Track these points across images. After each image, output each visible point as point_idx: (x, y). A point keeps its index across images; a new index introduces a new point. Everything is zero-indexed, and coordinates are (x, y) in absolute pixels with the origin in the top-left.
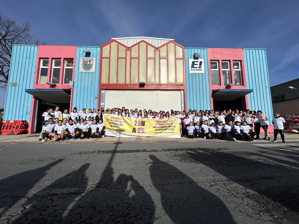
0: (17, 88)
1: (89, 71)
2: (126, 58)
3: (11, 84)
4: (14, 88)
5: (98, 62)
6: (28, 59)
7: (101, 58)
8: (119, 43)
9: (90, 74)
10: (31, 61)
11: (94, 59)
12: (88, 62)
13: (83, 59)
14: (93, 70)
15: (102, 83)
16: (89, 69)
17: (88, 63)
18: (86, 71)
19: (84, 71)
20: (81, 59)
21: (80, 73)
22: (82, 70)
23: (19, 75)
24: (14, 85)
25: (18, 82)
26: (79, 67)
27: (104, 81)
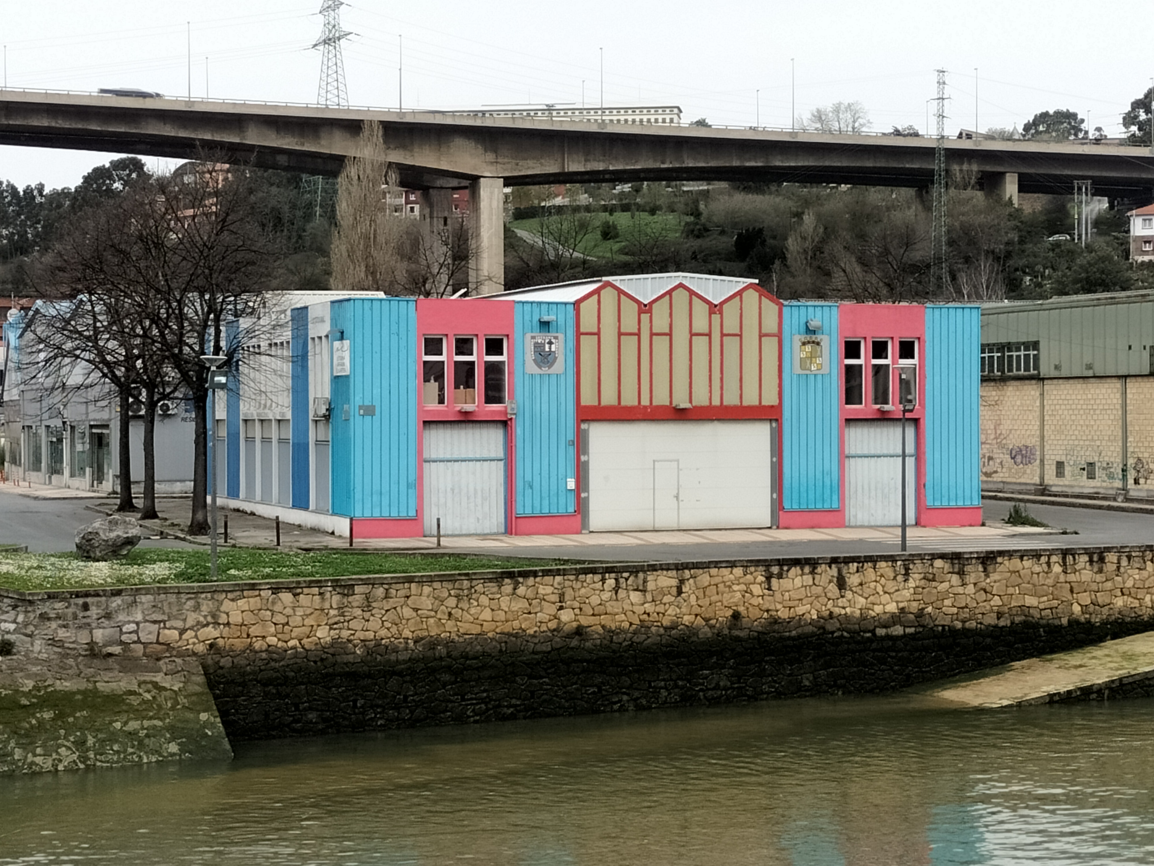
0: (376, 418)
1: (551, 371)
2: (638, 334)
3: (360, 407)
4: (368, 418)
5: (571, 344)
6: (394, 338)
7: (579, 334)
8: (620, 292)
9: (553, 379)
10: (403, 343)
11: (561, 336)
12: (547, 346)
13: (533, 338)
14: (558, 367)
15: (583, 403)
16: (551, 365)
17: (547, 349)
18: (542, 372)
19: (536, 370)
20: (529, 335)
21: (527, 377)
22: (532, 368)
23: (377, 383)
24: (369, 411)
25: (377, 403)
26: (524, 360)
27: (588, 399)
